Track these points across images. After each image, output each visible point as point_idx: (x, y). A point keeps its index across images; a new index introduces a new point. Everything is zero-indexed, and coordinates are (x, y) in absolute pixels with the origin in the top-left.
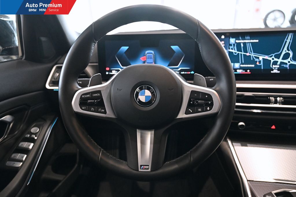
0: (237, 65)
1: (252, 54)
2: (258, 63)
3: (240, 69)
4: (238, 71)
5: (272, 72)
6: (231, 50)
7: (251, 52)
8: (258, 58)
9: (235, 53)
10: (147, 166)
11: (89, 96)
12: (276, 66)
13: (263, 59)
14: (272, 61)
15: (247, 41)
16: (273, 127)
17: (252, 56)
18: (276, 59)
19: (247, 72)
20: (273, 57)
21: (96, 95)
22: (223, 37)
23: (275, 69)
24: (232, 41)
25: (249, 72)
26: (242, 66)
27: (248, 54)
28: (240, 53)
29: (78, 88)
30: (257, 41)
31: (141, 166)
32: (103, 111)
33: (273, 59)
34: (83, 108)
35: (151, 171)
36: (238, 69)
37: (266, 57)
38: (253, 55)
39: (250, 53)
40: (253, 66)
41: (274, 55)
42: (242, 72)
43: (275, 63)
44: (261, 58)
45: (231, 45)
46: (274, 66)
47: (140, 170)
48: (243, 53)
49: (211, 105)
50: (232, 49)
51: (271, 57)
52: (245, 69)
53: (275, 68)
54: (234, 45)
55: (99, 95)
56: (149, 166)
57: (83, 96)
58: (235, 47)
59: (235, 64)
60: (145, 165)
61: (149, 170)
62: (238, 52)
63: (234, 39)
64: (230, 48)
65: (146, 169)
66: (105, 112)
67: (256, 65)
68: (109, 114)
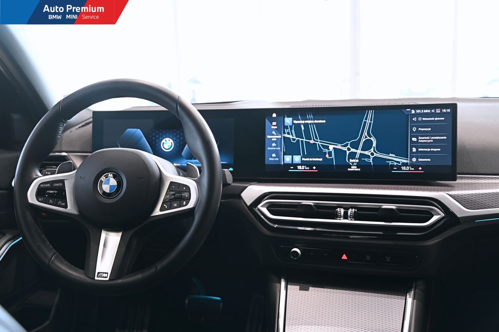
0: (297, 159)
1: (318, 141)
2: (327, 156)
3: (301, 164)
4: (299, 167)
5: (349, 169)
6: (286, 135)
7: (317, 138)
8: (327, 148)
9: (294, 140)
10: (106, 273)
11: (49, 185)
12: (354, 161)
13: (334, 148)
14: (348, 152)
15: (309, 122)
16: (344, 257)
17: (318, 144)
18: (353, 150)
19: (313, 169)
20: (349, 146)
21: (58, 185)
22: (274, 115)
23: (353, 165)
24: (288, 121)
25: (315, 169)
26: (303, 159)
27: (312, 142)
28: (300, 139)
29: (37, 175)
30: (324, 121)
31: (99, 273)
32: (63, 204)
33: (349, 149)
34: (40, 199)
35: (109, 280)
36: (299, 165)
37: (339, 147)
38: (320, 143)
39: (314, 141)
40: (321, 160)
41: (349, 143)
42: (304, 169)
43: (352, 155)
44: (331, 147)
45: (286, 127)
46: (351, 160)
47: (96, 278)
48: (304, 140)
49: (188, 199)
50: (288, 133)
51: (345, 146)
52: (310, 165)
53: (353, 163)
54: (291, 127)
55: (61, 184)
56: (107, 273)
57: (41, 186)
58: (293, 131)
59: (294, 156)
60: (104, 273)
61: (107, 279)
62: (297, 139)
63: (291, 119)
64: (286, 132)
65: (103, 277)
66: (66, 207)
67: (324, 158)
68: (71, 208)
